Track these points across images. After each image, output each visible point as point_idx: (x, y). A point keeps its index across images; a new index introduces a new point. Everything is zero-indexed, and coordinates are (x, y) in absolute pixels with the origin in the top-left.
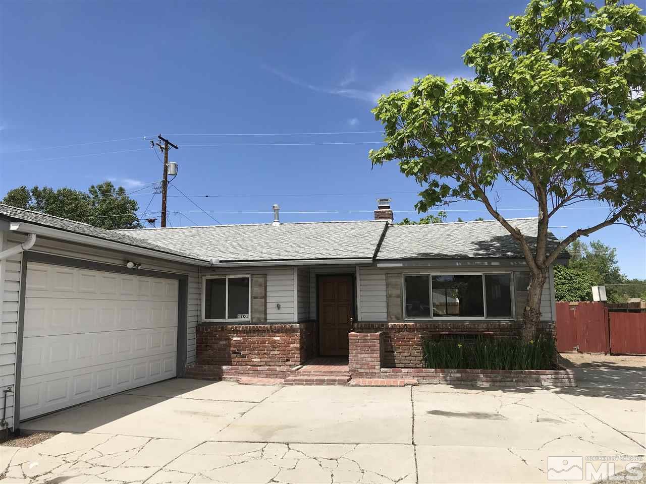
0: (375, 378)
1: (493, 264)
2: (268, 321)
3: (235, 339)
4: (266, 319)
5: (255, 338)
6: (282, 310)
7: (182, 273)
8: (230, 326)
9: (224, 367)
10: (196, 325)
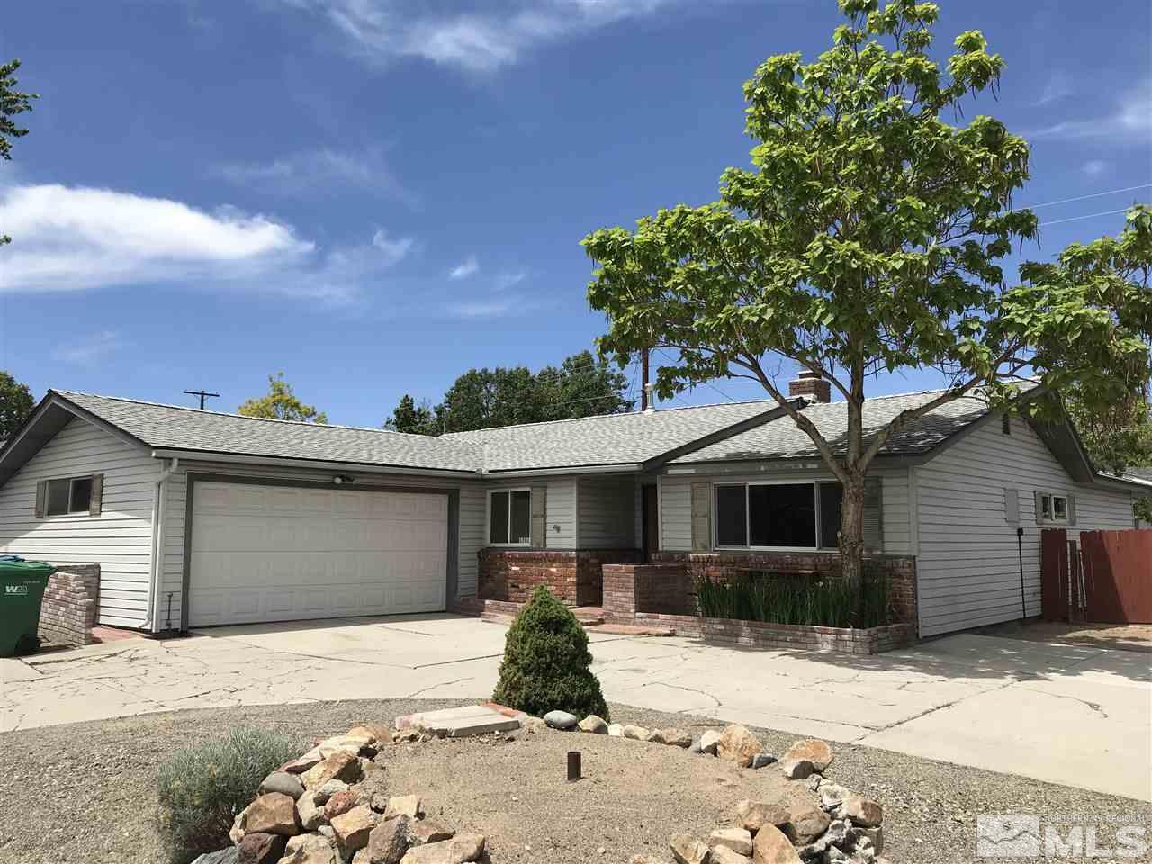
0: (629, 624)
1: (809, 466)
2: (548, 547)
3: (514, 568)
4: (545, 545)
5: (534, 568)
6: (562, 533)
7: (453, 486)
8: (507, 552)
9: (487, 602)
10: (478, 550)
